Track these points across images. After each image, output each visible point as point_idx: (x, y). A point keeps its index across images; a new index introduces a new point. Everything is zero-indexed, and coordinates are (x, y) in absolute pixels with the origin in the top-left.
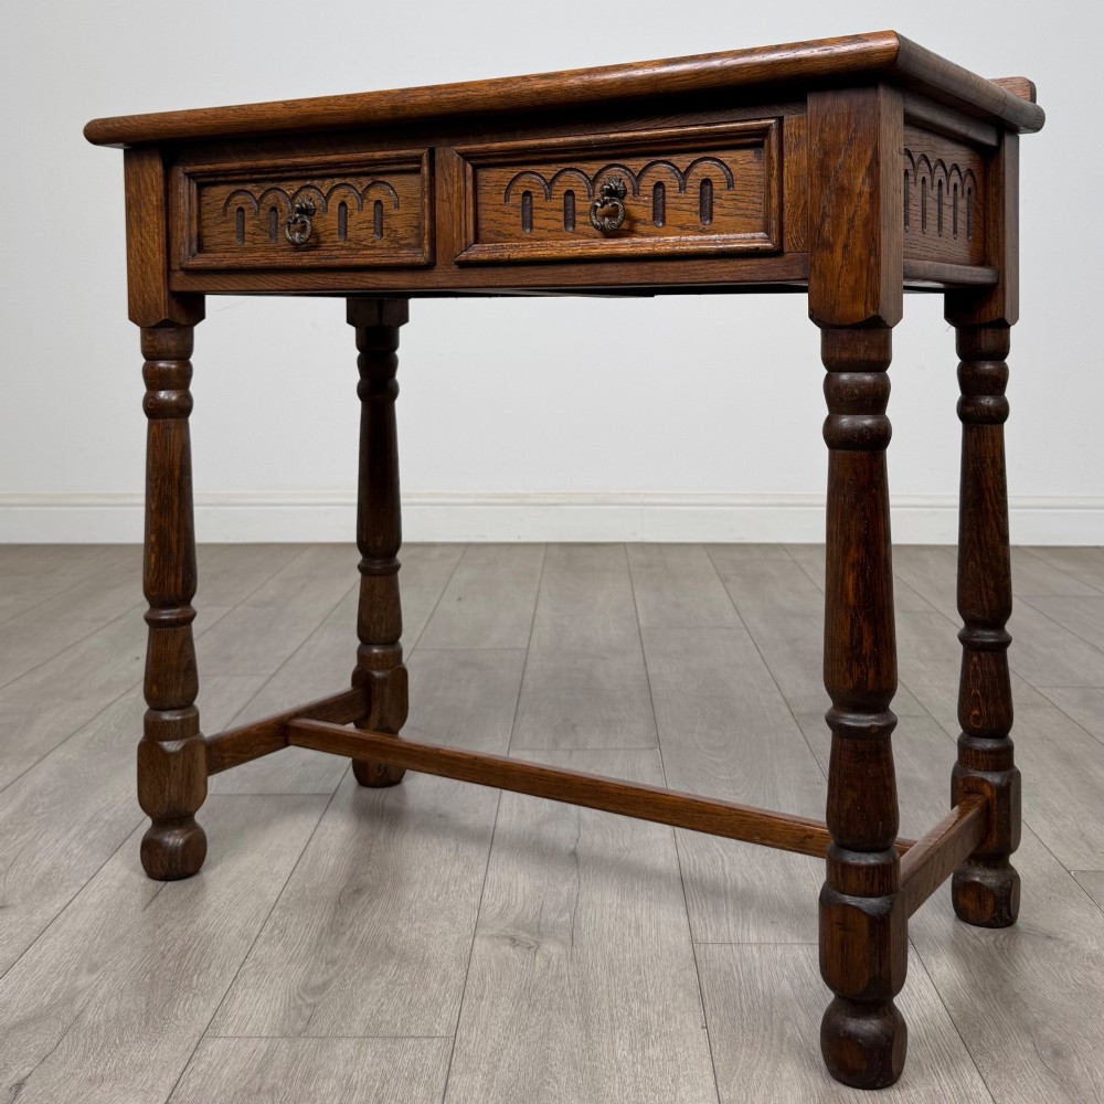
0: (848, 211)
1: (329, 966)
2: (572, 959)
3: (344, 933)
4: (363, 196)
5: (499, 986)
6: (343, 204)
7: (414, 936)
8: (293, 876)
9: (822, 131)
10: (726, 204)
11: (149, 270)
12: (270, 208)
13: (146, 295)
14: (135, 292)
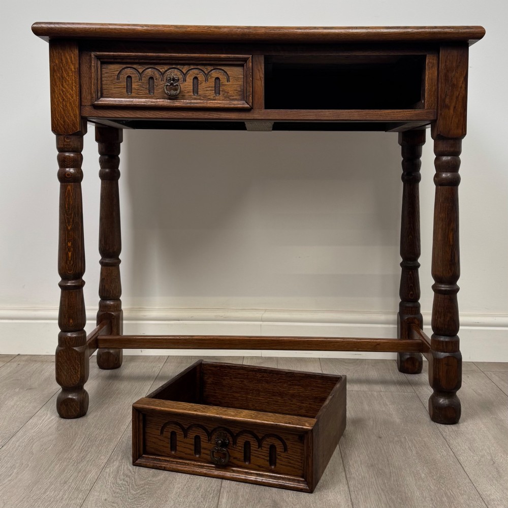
0: (456, 93)
4: (207, 75)
6: (196, 78)
9: (446, 62)
11: (68, 105)
12: (149, 77)
13: (65, 118)
14: (58, 116)
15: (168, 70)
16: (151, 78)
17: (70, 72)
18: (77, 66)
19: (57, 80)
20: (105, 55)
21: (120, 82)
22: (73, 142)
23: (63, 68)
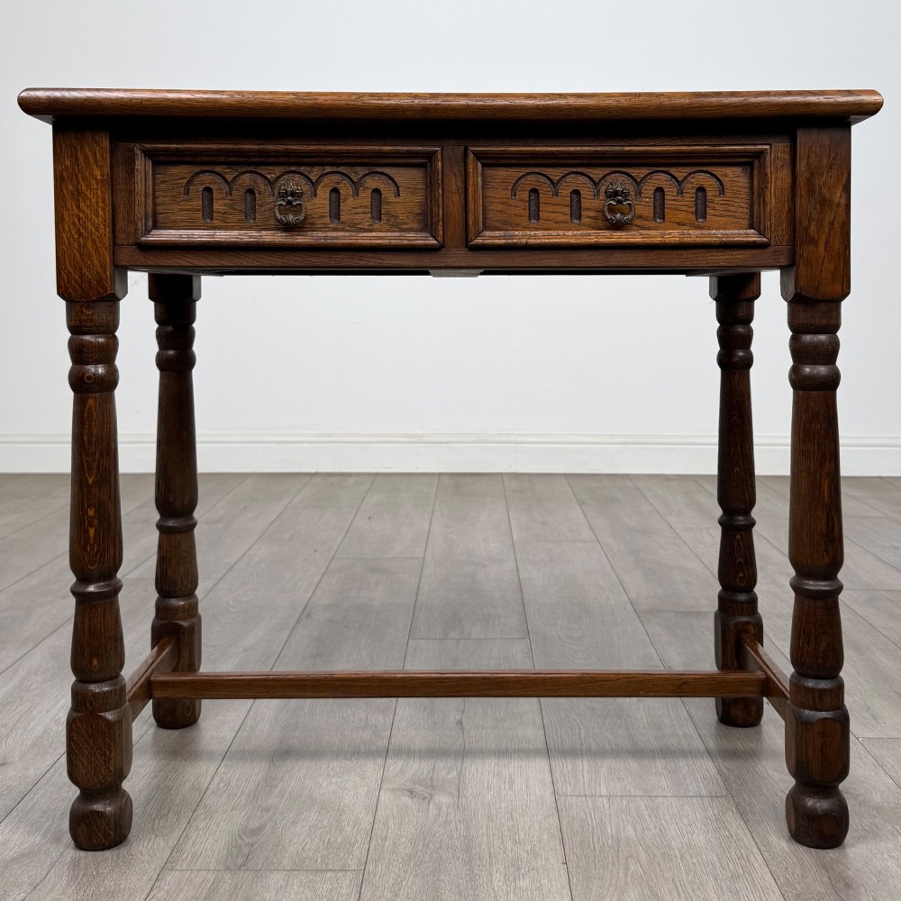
0: (829, 217)
1: (264, 812)
2: (458, 807)
3: (275, 787)
4: (357, 186)
5: (400, 829)
6: (335, 191)
7: (332, 788)
8: (236, 740)
9: (808, 157)
10: (718, 207)
11: (89, 244)
12: (246, 189)
13: (84, 270)
14: (68, 265)
15: (282, 175)
16: (251, 191)
17: (93, 182)
18: (107, 170)
19: (68, 198)
20: (161, 150)
21: (190, 200)
22: (99, 314)
23: (80, 176)
